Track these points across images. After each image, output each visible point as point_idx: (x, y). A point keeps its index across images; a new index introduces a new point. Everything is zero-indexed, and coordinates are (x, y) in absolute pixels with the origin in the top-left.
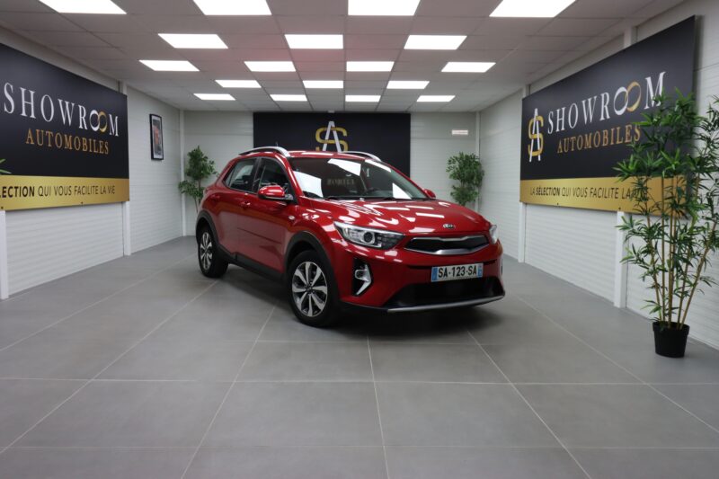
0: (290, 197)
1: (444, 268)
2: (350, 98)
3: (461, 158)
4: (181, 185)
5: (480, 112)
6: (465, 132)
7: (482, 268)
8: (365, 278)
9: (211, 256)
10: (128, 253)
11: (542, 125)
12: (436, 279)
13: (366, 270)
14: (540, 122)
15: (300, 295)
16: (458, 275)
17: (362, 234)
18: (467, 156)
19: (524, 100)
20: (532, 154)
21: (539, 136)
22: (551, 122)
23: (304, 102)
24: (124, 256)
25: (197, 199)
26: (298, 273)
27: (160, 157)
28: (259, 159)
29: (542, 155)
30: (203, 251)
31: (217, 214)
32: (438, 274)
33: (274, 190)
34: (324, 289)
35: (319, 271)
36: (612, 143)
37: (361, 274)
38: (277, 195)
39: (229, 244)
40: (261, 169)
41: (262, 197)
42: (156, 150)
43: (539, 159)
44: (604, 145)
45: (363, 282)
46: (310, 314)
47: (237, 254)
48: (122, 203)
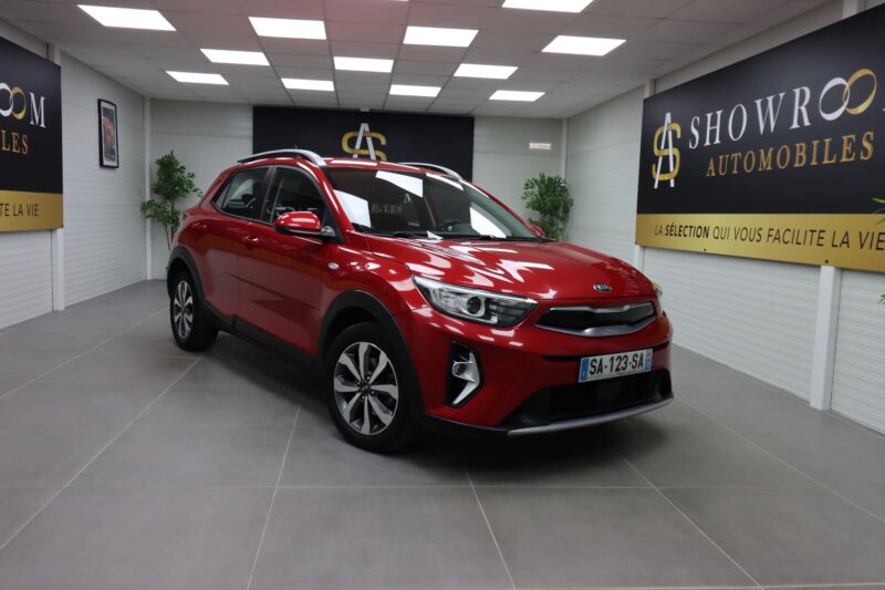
0: (329, 231)
1: (598, 358)
2: (397, 90)
3: (542, 181)
4: (145, 207)
5: (569, 119)
6: (548, 146)
7: (650, 357)
8: (467, 376)
9: (190, 318)
10: (60, 307)
11: (679, 136)
12: (585, 377)
13: (472, 361)
14: (674, 133)
15: (348, 397)
16: (618, 370)
17: (465, 300)
18: (550, 179)
19: (645, 101)
20: (658, 177)
21: (672, 152)
22: (695, 132)
23: (330, 92)
24: (54, 312)
25: (169, 227)
26: (345, 359)
27: (114, 164)
28: (273, 169)
29: (676, 179)
30: (179, 310)
31: (203, 253)
32: (590, 368)
33: (304, 219)
34: (393, 390)
35: (384, 360)
36: (814, 163)
37: (463, 369)
38: (304, 227)
39: (221, 301)
40: (274, 189)
41: (284, 230)
42: (107, 153)
43: (672, 185)
44: (797, 165)
45: (465, 383)
46: (366, 429)
47: (235, 318)
48: (52, 230)
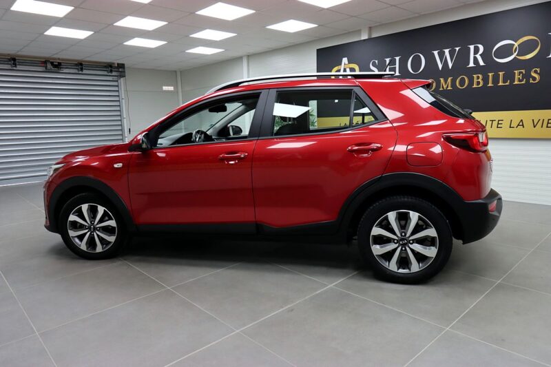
14: (352, 69)
36: (490, 85)
44: (475, 86)
